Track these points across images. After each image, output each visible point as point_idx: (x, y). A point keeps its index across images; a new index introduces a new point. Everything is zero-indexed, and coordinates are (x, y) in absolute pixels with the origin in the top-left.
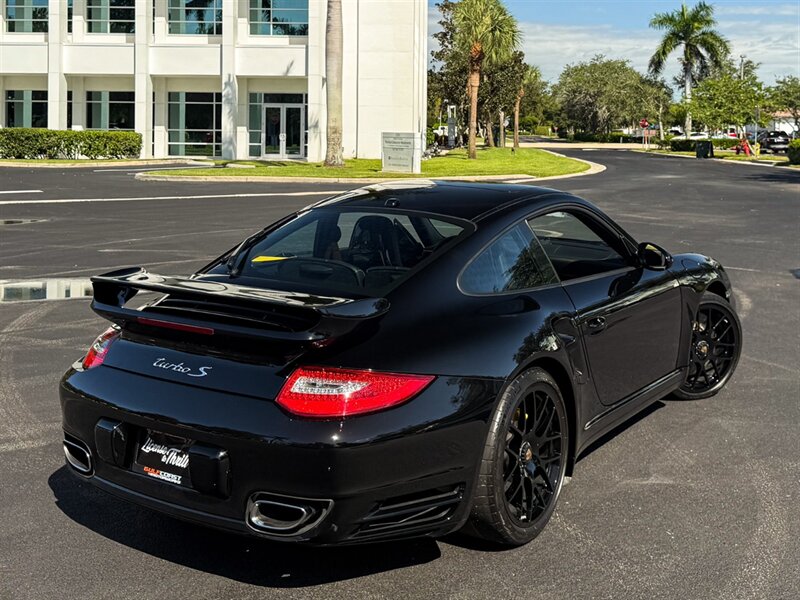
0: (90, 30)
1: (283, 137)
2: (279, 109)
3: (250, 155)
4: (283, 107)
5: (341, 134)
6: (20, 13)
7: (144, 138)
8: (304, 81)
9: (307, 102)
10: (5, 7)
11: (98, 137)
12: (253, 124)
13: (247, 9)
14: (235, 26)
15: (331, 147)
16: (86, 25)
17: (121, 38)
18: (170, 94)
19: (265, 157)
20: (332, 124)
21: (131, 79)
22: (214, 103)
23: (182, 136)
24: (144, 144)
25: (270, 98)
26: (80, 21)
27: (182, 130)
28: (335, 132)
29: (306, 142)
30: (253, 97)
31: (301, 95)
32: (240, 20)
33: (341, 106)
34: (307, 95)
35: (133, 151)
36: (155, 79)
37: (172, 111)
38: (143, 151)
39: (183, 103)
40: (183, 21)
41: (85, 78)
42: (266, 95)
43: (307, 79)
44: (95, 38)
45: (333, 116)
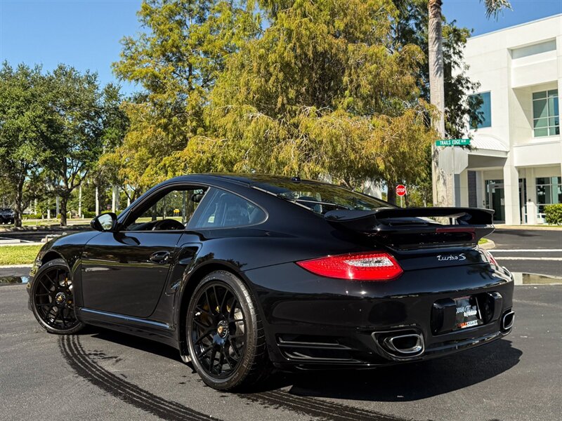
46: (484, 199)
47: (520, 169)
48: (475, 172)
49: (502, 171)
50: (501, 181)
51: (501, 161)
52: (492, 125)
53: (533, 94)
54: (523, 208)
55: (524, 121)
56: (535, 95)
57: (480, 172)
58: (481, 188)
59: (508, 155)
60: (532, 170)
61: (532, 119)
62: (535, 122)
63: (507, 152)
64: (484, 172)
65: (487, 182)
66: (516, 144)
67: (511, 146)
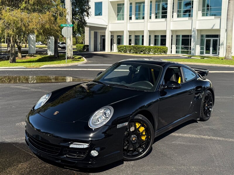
0: (156, 18)
1: (211, 49)
2: (210, 40)
3: (200, 54)
4: (212, 39)
5: (231, 48)
6: (139, 14)
7: (168, 49)
8: (219, 30)
9: (220, 37)
10: (135, 13)
11: (156, 48)
12: (202, 44)
13: (201, 8)
14: (197, 14)
15: (227, 52)
16: (155, 17)
17: (164, 19)
18: (177, 36)
19: (205, 55)
20: (228, 45)
21: (165, 31)
22: (190, 38)
23: (180, 48)
24: (168, 50)
25: (207, 36)
26: (153, 16)
27: (180, 46)
28: (228, 48)
29: (219, 50)
30: (202, 36)
31: (218, 35)
32: (199, 12)
33: (232, 38)
34: (220, 35)
35: (165, 52)
36: (172, 31)
37: (177, 41)
38: (168, 52)
39: (181, 38)
40: (182, 14)
41: (154, 31)
42: (206, 35)
43: (220, 30)
44: (158, 20)
45: (228, 42)
46: (100, 42)
47: (111, 32)
48: (97, 32)
49: (105, 32)
50: (105, 36)
51: (105, 29)
52: (102, 15)
53: (118, 4)
54: (112, 46)
55: (114, 14)
56: (118, 5)
57: (99, 32)
58: (99, 38)
59: (107, 27)
60: (116, 33)
61: (117, 14)
62: (118, 15)
63: (107, 26)
64: (100, 32)
65: (101, 36)
66: (110, 23)
67: (108, 23)
